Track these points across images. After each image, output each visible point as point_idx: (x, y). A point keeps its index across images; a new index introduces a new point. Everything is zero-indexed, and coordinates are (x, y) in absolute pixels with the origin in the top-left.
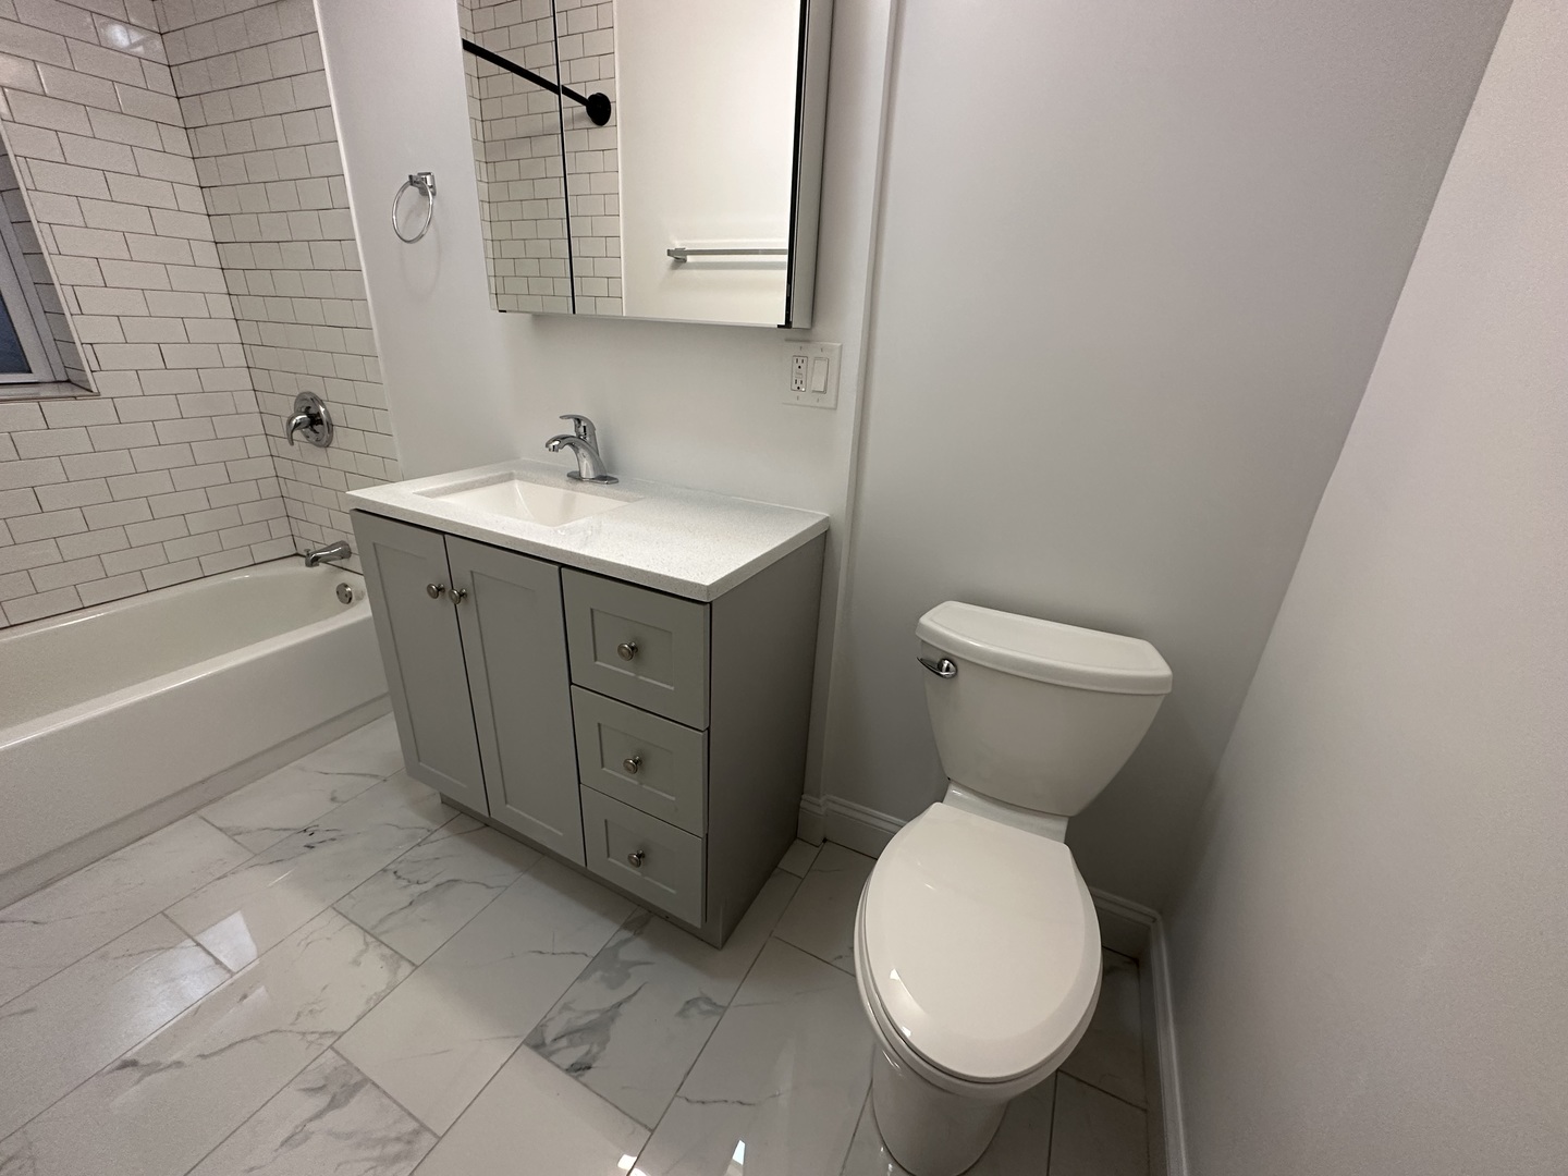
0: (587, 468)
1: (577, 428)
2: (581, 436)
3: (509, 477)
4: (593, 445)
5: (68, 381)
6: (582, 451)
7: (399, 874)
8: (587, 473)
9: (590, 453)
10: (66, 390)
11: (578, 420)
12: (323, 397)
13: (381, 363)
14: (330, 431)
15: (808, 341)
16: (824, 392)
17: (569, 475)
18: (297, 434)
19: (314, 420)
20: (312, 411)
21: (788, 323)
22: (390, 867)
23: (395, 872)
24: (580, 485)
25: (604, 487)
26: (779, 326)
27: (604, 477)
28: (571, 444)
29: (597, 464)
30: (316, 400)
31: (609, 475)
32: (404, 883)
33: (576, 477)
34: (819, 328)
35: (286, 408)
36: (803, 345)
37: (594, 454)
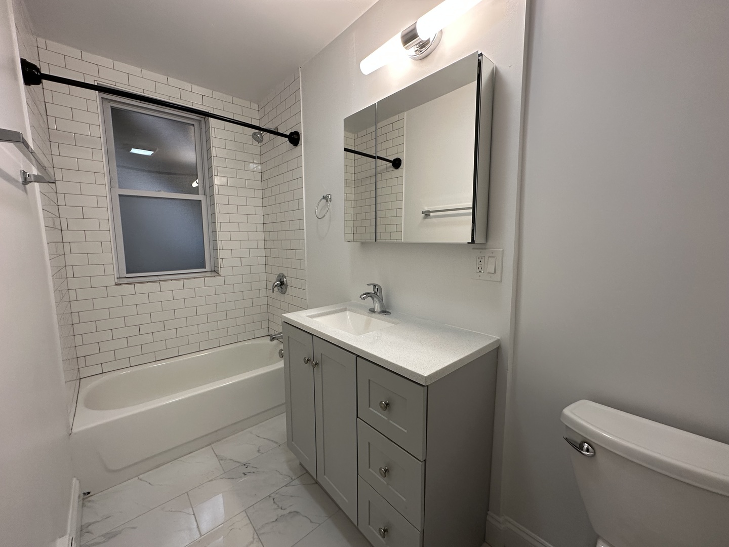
0: (377, 308)
1: (374, 289)
2: (376, 293)
3: (345, 310)
4: (381, 297)
5: (214, 271)
6: (375, 299)
7: (275, 500)
8: (377, 309)
9: (379, 300)
10: (213, 274)
11: (375, 286)
12: (286, 275)
13: (306, 263)
14: (286, 288)
15: (485, 249)
16: (494, 273)
17: (369, 310)
18: (276, 289)
19: (282, 283)
20: (282, 280)
21: (473, 241)
22: (272, 495)
23: (274, 499)
24: (374, 315)
25: (383, 316)
26: (468, 243)
27: (384, 312)
28: (370, 296)
29: (382, 305)
30: (284, 276)
31: (387, 310)
32: (276, 506)
33: (372, 311)
34: (490, 243)
35: (274, 279)
36: (482, 250)
37: (381, 301)
